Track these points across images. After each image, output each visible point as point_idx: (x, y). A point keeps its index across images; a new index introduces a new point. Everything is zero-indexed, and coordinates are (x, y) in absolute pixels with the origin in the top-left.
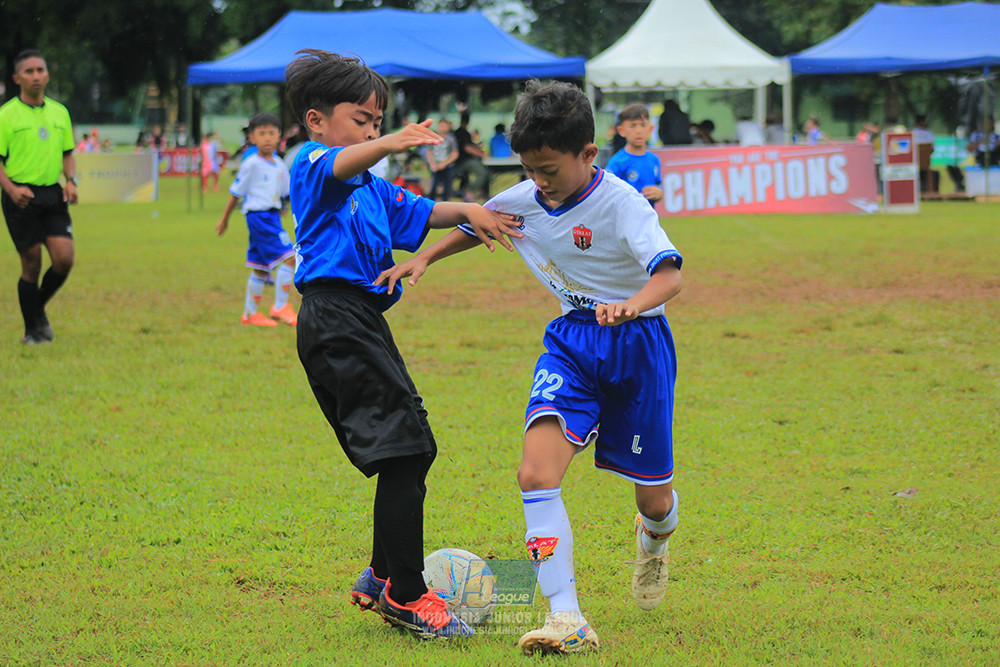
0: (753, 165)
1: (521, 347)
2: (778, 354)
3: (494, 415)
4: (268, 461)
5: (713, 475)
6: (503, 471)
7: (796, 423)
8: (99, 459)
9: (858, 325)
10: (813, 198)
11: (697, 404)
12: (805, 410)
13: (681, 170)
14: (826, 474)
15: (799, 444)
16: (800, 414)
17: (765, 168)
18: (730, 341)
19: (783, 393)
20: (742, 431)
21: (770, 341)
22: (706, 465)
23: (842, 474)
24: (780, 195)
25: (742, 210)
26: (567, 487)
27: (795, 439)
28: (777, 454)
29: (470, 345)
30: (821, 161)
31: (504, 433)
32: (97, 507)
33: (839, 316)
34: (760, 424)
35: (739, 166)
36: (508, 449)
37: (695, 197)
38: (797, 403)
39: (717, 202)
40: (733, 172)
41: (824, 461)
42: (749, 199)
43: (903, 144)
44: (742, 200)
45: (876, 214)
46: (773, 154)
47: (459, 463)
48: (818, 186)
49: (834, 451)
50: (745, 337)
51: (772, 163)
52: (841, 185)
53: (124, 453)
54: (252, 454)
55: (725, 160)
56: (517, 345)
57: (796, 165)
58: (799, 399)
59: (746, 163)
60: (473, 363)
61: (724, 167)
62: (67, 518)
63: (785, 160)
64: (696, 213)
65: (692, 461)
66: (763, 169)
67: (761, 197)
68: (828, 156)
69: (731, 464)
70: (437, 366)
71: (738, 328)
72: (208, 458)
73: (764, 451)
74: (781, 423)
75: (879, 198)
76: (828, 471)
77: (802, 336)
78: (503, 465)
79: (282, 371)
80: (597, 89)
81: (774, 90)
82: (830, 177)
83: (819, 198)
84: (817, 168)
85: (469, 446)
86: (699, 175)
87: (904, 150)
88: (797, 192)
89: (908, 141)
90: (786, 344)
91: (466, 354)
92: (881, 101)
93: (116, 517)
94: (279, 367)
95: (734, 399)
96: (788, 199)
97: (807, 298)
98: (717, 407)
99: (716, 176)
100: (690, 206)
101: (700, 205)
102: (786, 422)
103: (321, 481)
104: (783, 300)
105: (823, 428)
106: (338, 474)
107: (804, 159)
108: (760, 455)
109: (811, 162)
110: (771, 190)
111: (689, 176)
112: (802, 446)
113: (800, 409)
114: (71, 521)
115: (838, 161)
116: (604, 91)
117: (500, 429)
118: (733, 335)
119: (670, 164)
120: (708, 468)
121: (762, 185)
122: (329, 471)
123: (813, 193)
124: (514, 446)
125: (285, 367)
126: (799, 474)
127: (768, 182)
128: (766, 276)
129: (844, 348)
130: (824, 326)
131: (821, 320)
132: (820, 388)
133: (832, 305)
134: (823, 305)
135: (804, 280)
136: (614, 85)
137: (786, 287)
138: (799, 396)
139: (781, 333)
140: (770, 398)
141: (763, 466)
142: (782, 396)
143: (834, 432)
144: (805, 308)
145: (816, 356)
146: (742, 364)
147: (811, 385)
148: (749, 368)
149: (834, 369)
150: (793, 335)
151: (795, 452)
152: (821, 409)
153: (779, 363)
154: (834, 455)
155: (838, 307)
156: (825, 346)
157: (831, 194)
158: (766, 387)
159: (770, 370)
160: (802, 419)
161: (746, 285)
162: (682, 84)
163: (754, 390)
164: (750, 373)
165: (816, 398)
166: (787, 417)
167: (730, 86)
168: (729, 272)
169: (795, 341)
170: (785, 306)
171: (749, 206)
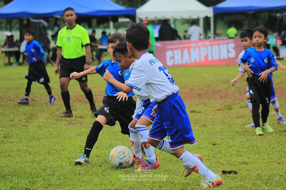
0: (199, 47)
2: (212, 119)
4: (22, 162)
7: (220, 144)
9: (241, 107)
12: (223, 139)
13: (173, 50)
16: (221, 141)
17: (204, 48)
18: (194, 114)
19: (214, 133)
20: (199, 148)
21: (209, 114)
23: (238, 164)
24: (210, 59)
25: (196, 64)
27: (220, 151)
28: (213, 156)
30: (225, 45)
33: (234, 104)
34: (206, 145)
35: (195, 48)
37: (178, 60)
39: (186, 61)
40: (192, 50)
41: (231, 159)
42: (198, 60)
44: (195, 61)
46: (207, 43)
48: (224, 55)
49: (235, 155)
50: (199, 112)
51: (207, 47)
52: (233, 55)
54: (16, 159)
55: (189, 46)
57: (216, 47)
58: (220, 136)
59: (197, 46)
61: (189, 48)
63: (212, 45)
64: (178, 66)
66: (203, 49)
67: (203, 59)
68: (228, 43)
70: (84, 125)
71: (195, 109)
73: (208, 155)
74: (214, 145)
77: (220, 111)
79: (26, 127)
80: (141, 20)
81: (207, 20)
82: (229, 52)
83: (224, 60)
84: (223, 48)
86: (179, 51)
88: (216, 58)
90: (214, 115)
92: (247, 22)
94: (24, 126)
96: (213, 60)
97: (222, 97)
99: (186, 51)
100: (176, 63)
101: (180, 63)
102: (216, 144)
103: (42, 169)
104: (213, 98)
105: (230, 147)
106: (49, 166)
107: (219, 45)
108: (207, 157)
109: (221, 46)
110: (206, 57)
111: (175, 52)
112: (222, 153)
113: (221, 139)
115: (232, 45)
116: (143, 20)
118: (195, 112)
119: (168, 47)
121: (203, 55)
123: (222, 58)
125: (26, 126)
126: (222, 164)
127: (205, 54)
128: (206, 89)
129: (236, 116)
130: (229, 108)
131: (227, 106)
132: (228, 131)
133: (231, 100)
134: (227, 100)
135: (220, 91)
136: (147, 18)
137: (214, 93)
138: (220, 134)
139: (212, 111)
140: (209, 135)
141: (208, 161)
142: (214, 135)
143: (234, 148)
144: (221, 101)
145: (226, 119)
146: (198, 123)
147: (225, 130)
148: (201, 124)
149: (233, 124)
150: (217, 111)
151: (220, 155)
152: (229, 139)
153: (212, 122)
154: (235, 157)
155: (233, 101)
156: (229, 115)
157: (229, 58)
158: (207, 131)
159: (209, 124)
160: (222, 143)
161: (198, 93)
162: (172, 17)
163: (203, 132)
164: (201, 126)
165: (227, 135)
166: (216, 142)
167: (191, 18)
168: (192, 88)
169: (218, 114)
170: (214, 100)
171: (198, 63)
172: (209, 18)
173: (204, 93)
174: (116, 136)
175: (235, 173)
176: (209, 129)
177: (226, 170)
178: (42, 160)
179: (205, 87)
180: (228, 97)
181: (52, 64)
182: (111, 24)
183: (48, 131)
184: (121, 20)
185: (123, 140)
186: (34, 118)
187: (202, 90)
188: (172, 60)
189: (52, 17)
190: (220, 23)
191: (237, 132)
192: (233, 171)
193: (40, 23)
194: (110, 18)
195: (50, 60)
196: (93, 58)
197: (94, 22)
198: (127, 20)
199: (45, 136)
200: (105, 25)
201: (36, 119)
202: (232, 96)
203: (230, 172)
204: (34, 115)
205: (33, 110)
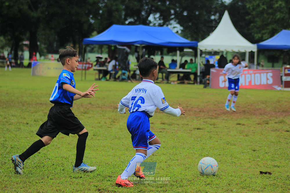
0: (245, 74)
1: (179, 125)
2: (253, 130)
3: (171, 144)
4: (106, 155)
5: (235, 165)
6: (174, 161)
7: (258, 151)
8: (57, 152)
9: (276, 123)
10: (263, 85)
11: (229, 144)
12: (261, 147)
14: (267, 166)
15: (260, 157)
16: (260, 148)
17: (249, 75)
18: (239, 126)
19: (254, 142)
20: (243, 153)
21: (250, 126)
22: (233, 162)
23: (272, 167)
24: (253, 84)
25: (242, 87)
26: (193, 167)
27: (258, 156)
28: (253, 160)
29: (164, 124)
30: (265, 74)
31: (174, 150)
32: (58, 166)
33: (270, 120)
34: (248, 151)
36: (175, 155)
38: (259, 145)
41: (267, 163)
43: (289, 71)
44: (242, 84)
45: (280, 90)
46: (251, 72)
47: (161, 158)
48: (264, 82)
49: (270, 159)
50: (243, 125)
51: (251, 74)
52: (270, 82)
53: (65, 151)
54: (102, 153)
56: (177, 124)
57: (258, 75)
58: (259, 144)
60: (165, 129)
62: (49, 169)
63: (255, 74)
65: (229, 161)
66: (248, 76)
67: (247, 84)
68: (267, 73)
69: (240, 162)
70: (154, 129)
71: (240, 122)
72: (89, 153)
73: (249, 159)
74: (254, 151)
75: (281, 86)
76: (268, 165)
77: (259, 125)
78: (174, 159)
79: (110, 129)
80: (201, 51)
81: (252, 54)
82: (268, 79)
83: (264, 85)
84: (264, 76)
85: (164, 153)
88: (258, 83)
90: (255, 128)
91: (163, 126)
93: (63, 169)
94: (109, 127)
95: (240, 143)
96: (255, 85)
97: (261, 114)
98: (235, 145)
102: (256, 150)
103: (122, 162)
104: (254, 115)
105: (266, 153)
107: (260, 73)
109: (262, 74)
110: (250, 82)
112: (260, 158)
113: (259, 147)
114: (50, 170)
115: (270, 74)
116: (203, 51)
117: (173, 149)
118: (240, 124)
120: (233, 163)
121: (248, 80)
122: (124, 159)
123: (262, 83)
124: (177, 154)
125: (110, 128)
126: (260, 166)
127: (249, 80)
128: (249, 107)
129: (272, 129)
130: (266, 123)
131: (265, 121)
132: (265, 141)
133: (268, 116)
134: (265, 116)
135: (260, 109)
136: (206, 49)
137: (255, 111)
138: (259, 143)
139: (254, 124)
140: (251, 143)
141: (249, 163)
142: (254, 143)
143: (270, 154)
144: (260, 117)
145: (264, 131)
146: (242, 133)
147: (263, 140)
148: (244, 134)
149: (269, 135)
150: (257, 125)
151: (258, 159)
152: (266, 147)
153: (253, 133)
154: (270, 161)
155: (270, 117)
156: (266, 129)
157: (267, 84)
158: (249, 140)
159: (250, 135)
160: (260, 150)
161: (243, 109)
162: (226, 50)
163: (246, 141)
164: (245, 136)
165: (264, 144)
166: (256, 149)
167: (239, 51)
168: (238, 105)
169: (258, 127)
170: (255, 116)
171: (244, 86)
172: (254, 52)
173: (248, 110)
174: (179, 139)
175: (270, 173)
176: (251, 138)
177: (263, 171)
178: (122, 155)
179: (248, 106)
180: (266, 114)
181: (131, 81)
182: (178, 52)
183: (127, 133)
184: (185, 50)
185: (184, 143)
186: (116, 122)
187: (246, 107)
189: (133, 45)
190: (261, 57)
191: (272, 142)
192: (268, 172)
193: (124, 49)
194: (177, 48)
195: (130, 77)
196: (163, 78)
197: (165, 50)
198: (190, 50)
199: (125, 136)
200: (174, 53)
201: (118, 122)
202: (269, 114)
203: (266, 173)
204: (116, 120)
205: (116, 115)
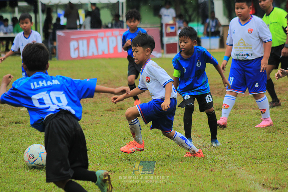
0: (108, 37)
13: (77, 40)
17: (114, 38)
24: (120, 50)
25: (104, 57)
35: (102, 38)
37: (83, 51)
39: (93, 53)
40: (99, 40)
42: (106, 52)
43: (172, 28)
44: (103, 52)
45: (161, 58)
51: (116, 36)
55: (97, 35)
59: (105, 36)
61: (96, 38)
64: (84, 58)
66: (112, 39)
67: (112, 51)
75: (162, 51)
86: (85, 42)
87: (173, 31)
89: (174, 27)
96: (123, 52)
99: (92, 42)
100: (81, 55)
101: (86, 55)
111: (80, 42)
119: (72, 37)
121: (112, 46)
127: (114, 45)
136: (50, 2)
171: (106, 55)
184: (20, 4)
188: (77, 52)
